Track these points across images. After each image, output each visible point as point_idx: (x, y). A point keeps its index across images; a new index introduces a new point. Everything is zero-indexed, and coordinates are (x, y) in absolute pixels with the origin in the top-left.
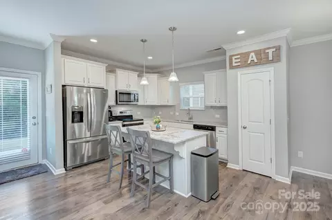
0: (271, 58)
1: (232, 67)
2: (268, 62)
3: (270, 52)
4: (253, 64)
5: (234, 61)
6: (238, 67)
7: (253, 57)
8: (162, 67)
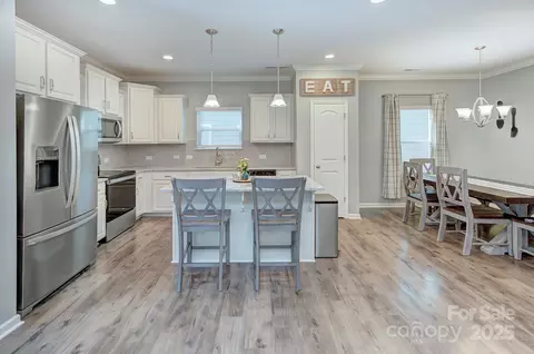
0: (346, 90)
1: (304, 95)
2: (344, 95)
3: (346, 83)
4: (328, 95)
5: (307, 87)
6: (311, 95)
7: (328, 86)
8: (162, 74)
